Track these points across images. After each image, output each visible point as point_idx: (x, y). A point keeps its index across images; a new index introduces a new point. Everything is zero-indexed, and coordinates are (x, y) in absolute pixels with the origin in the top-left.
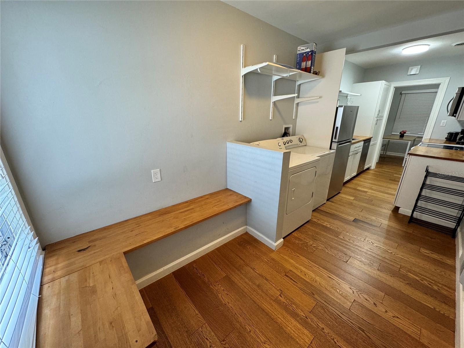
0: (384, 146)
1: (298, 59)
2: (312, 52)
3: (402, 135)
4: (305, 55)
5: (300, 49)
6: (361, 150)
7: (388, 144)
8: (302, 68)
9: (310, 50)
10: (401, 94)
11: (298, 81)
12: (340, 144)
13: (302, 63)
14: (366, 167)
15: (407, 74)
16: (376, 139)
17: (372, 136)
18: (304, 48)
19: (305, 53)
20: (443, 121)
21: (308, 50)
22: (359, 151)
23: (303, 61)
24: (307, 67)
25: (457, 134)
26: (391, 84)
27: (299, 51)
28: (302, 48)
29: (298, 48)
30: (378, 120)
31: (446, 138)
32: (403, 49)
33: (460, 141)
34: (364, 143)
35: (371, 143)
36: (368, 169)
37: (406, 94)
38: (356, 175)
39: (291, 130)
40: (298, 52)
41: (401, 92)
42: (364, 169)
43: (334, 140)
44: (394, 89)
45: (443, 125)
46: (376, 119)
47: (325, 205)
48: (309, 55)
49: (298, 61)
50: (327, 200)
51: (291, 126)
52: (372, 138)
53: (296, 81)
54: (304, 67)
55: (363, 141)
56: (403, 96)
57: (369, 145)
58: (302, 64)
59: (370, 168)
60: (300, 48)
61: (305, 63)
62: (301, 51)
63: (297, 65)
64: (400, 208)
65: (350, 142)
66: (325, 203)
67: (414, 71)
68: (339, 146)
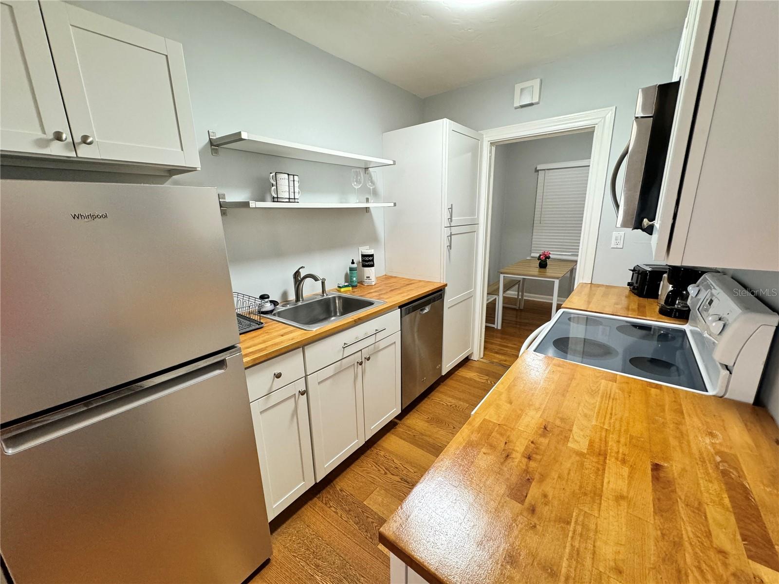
3: (543, 263)
10: (537, 171)
15: (513, 103)
17: (445, 283)
20: (615, 234)
22: (384, 344)
26: (479, 133)
30: (451, 235)
31: (629, 284)
33: (673, 308)
35: (448, 300)
37: (545, 170)
38: (399, 413)
41: (536, 168)
42: (443, 374)
44: (494, 148)
45: (618, 246)
46: (447, 232)
52: (446, 288)
55: (399, 308)
56: (542, 174)
59: (472, 358)
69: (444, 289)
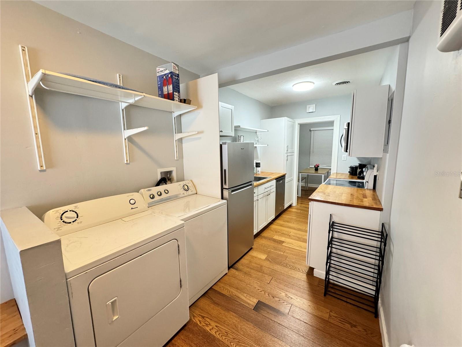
0: (305, 179)
1: (159, 83)
2: (171, 74)
3: (316, 169)
4: (165, 77)
5: (159, 71)
6: (275, 190)
7: (308, 177)
8: (164, 93)
9: (169, 72)
10: (310, 131)
11: (174, 112)
12: (232, 191)
13: (164, 88)
14: (286, 206)
15: (306, 111)
16: (291, 175)
17: (285, 173)
18: (162, 69)
19: (165, 75)
20: (343, 156)
21: (167, 72)
22: (272, 191)
23: (164, 85)
24: (169, 92)
25: (356, 168)
26: (295, 121)
27: (158, 72)
28: (161, 69)
29: (157, 69)
30: (288, 156)
31: (349, 172)
32: (293, 86)
33: (360, 176)
34: (277, 181)
35: (287, 180)
36: (290, 206)
37: (314, 130)
38: (274, 218)
39: (174, 175)
40: (158, 75)
41: (310, 129)
42: (285, 208)
43: (224, 186)
44: (299, 125)
45: (345, 160)
46: (286, 155)
47: (226, 277)
48: (169, 78)
49: (159, 85)
50: (229, 268)
51: (173, 169)
52: (286, 175)
53: (171, 112)
54: (167, 93)
55: (275, 179)
56: (312, 132)
57: (284, 183)
58: (164, 90)
59: (292, 205)
60: (159, 68)
61: (166, 87)
62: (160, 72)
63: (159, 90)
64: (315, 270)
65: (251, 185)
66: (226, 273)
67: (311, 108)
68: (232, 193)
69: (285, 175)
